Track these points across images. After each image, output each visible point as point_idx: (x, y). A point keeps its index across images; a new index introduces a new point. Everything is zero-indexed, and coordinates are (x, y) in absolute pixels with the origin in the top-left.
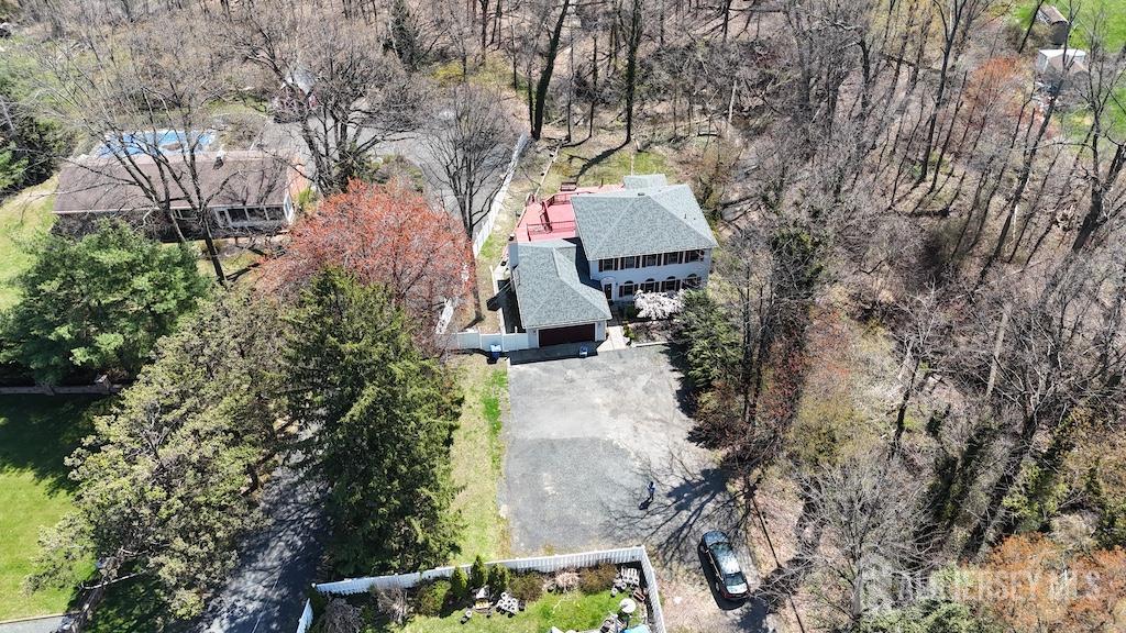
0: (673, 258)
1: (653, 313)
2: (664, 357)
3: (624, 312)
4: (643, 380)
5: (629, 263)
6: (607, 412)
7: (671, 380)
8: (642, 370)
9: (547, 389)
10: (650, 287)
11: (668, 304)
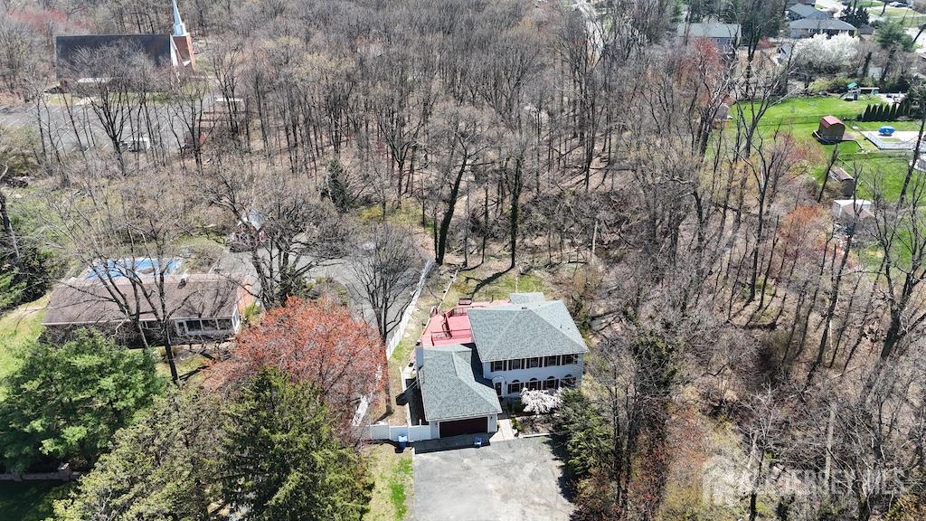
0: (552, 361)
1: (536, 408)
2: (547, 448)
3: (512, 407)
4: (529, 468)
5: (516, 364)
6: (498, 498)
7: (554, 468)
8: (529, 459)
9: (446, 476)
10: (533, 385)
11: (549, 400)
